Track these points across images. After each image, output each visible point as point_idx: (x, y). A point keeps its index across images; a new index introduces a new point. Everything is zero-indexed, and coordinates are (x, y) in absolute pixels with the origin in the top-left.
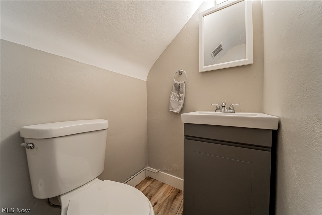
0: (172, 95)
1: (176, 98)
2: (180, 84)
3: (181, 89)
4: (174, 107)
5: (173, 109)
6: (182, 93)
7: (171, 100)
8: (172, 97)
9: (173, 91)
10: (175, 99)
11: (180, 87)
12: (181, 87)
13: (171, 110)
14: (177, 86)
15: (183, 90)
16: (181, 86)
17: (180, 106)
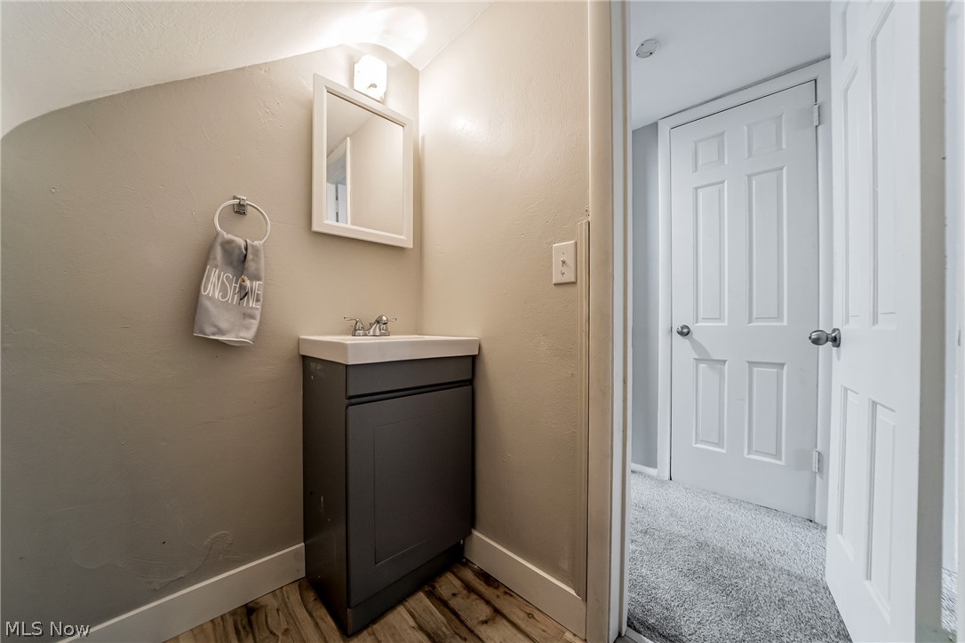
0: (213, 278)
1: (230, 293)
2: (246, 249)
3: (251, 265)
4: (223, 325)
5: (221, 332)
6: (256, 277)
7: (211, 299)
8: (210, 287)
9: (216, 267)
10: (224, 296)
11: (250, 257)
12: (253, 260)
13: (214, 334)
14: (237, 251)
15: (258, 269)
16: (253, 254)
17: (253, 321)
